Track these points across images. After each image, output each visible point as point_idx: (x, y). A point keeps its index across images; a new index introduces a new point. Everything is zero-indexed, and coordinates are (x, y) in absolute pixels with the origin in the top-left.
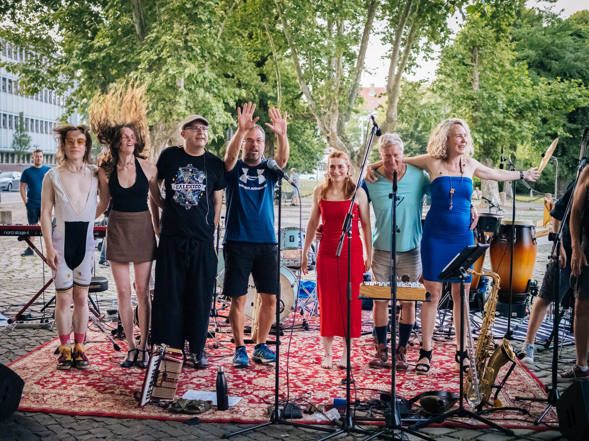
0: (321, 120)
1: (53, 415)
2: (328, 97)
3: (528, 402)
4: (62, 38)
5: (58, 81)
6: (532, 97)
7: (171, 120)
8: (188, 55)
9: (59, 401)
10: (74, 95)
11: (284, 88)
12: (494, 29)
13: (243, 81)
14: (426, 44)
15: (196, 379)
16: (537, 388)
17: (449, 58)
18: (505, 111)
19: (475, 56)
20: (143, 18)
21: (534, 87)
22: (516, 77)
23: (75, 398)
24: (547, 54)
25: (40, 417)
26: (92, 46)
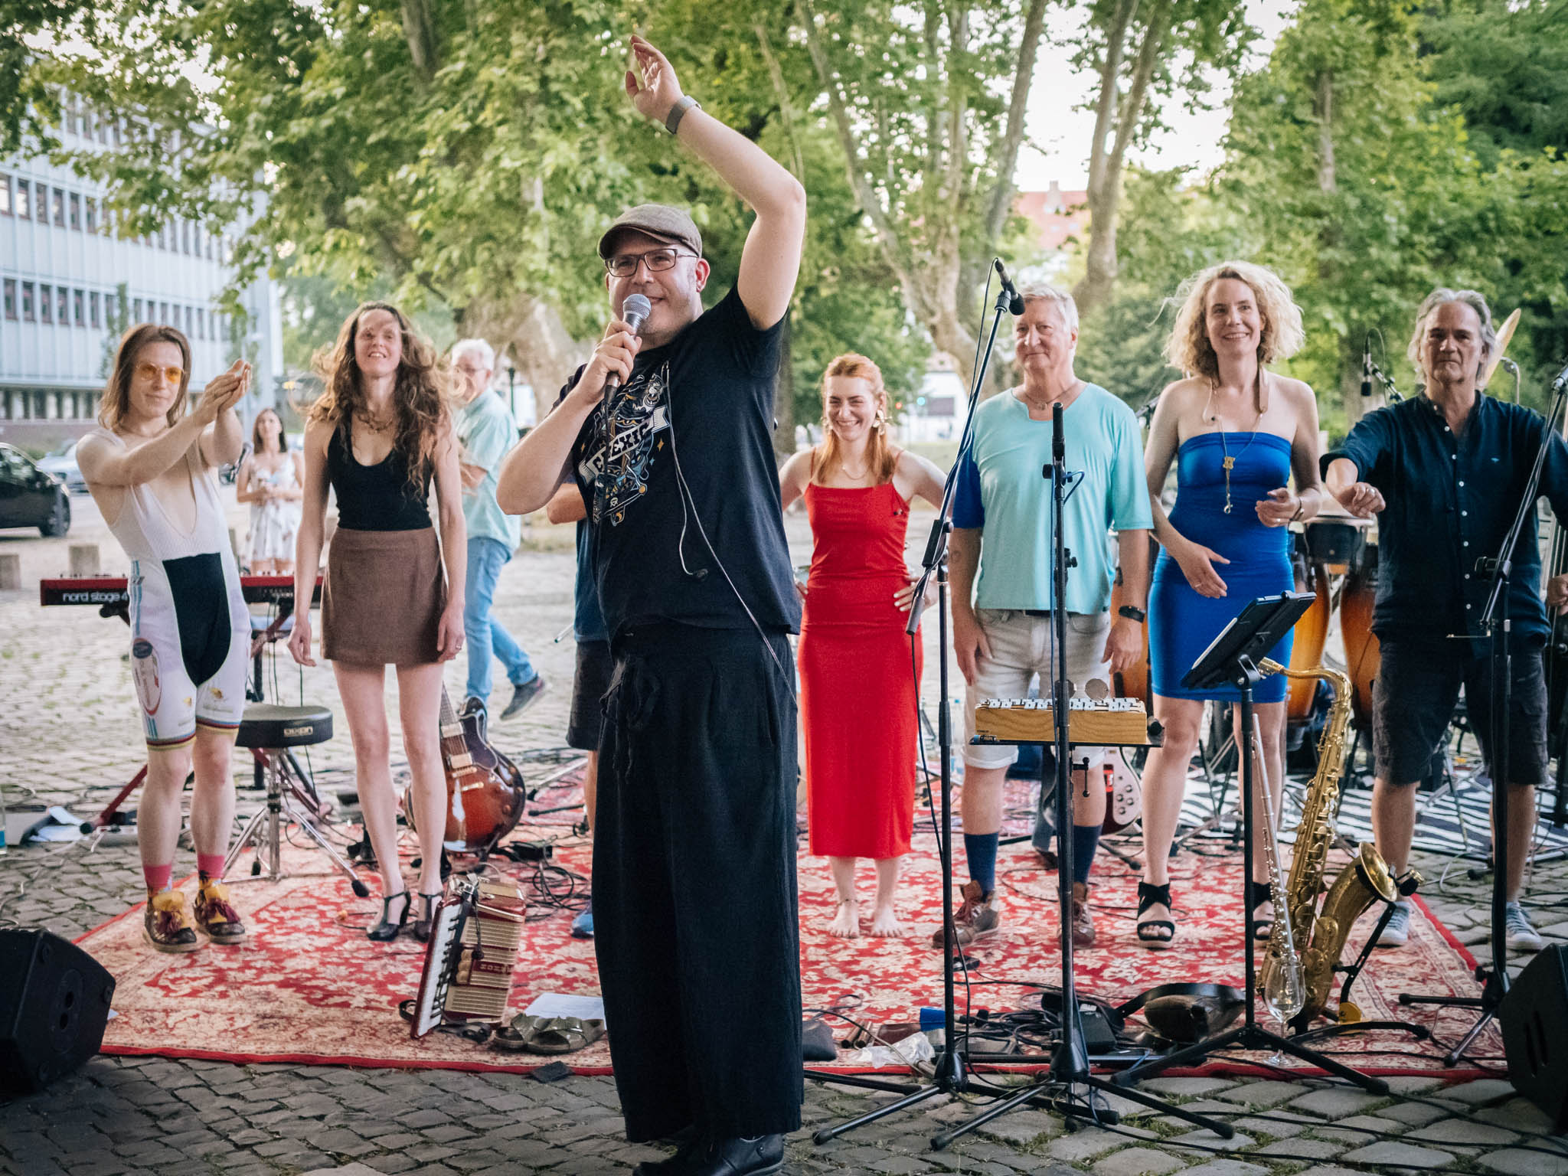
0: (914, 282)
1: (191, 1063)
2: (932, 219)
3: (1432, 1007)
4: (218, 82)
5: (211, 198)
6: (1480, 204)
7: (509, 291)
8: (552, 118)
9: (206, 1027)
10: (253, 231)
11: (814, 198)
12: (1370, 24)
13: (703, 184)
14: (1191, 69)
15: (564, 966)
16: (1460, 973)
17: (1252, 105)
18: (1405, 244)
19: (1323, 99)
20: (429, 23)
21: (1485, 176)
22: (1434, 151)
23: (248, 1020)
24: (1520, 86)
25: (155, 1070)
26: (296, 101)
